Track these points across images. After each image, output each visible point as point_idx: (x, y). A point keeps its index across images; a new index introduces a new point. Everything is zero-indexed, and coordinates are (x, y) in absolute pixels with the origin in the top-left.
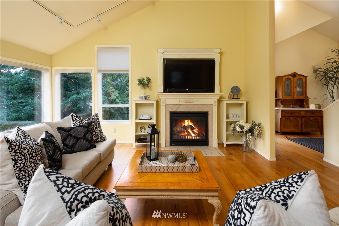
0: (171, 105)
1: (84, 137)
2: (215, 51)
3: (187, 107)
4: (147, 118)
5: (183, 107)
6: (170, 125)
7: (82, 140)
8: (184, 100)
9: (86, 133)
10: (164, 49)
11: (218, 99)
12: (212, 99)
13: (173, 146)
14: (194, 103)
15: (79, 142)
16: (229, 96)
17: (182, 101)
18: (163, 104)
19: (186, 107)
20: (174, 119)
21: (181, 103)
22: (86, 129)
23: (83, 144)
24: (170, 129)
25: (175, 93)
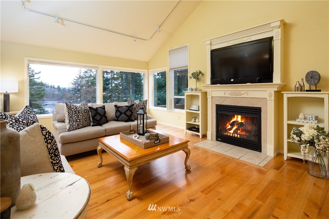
0: (217, 98)
1: (125, 113)
2: (272, 25)
3: (234, 100)
4: (195, 109)
5: (230, 101)
6: (216, 118)
7: (123, 114)
8: (229, 92)
9: (127, 111)
10: (210, 40)
11: (275, 92)
12: (266, 91)
13: (219, 141)
14: (242, 96)
15: (122, 115)
16: (295, 87)
17: (227, 94)
18: (209, 96)
19: (232, 100)
20: (220, 112)
21: (227, 95)
22: (128, 108)
23: (123, 117)
24: (216, 122)
25: (219, 85)
